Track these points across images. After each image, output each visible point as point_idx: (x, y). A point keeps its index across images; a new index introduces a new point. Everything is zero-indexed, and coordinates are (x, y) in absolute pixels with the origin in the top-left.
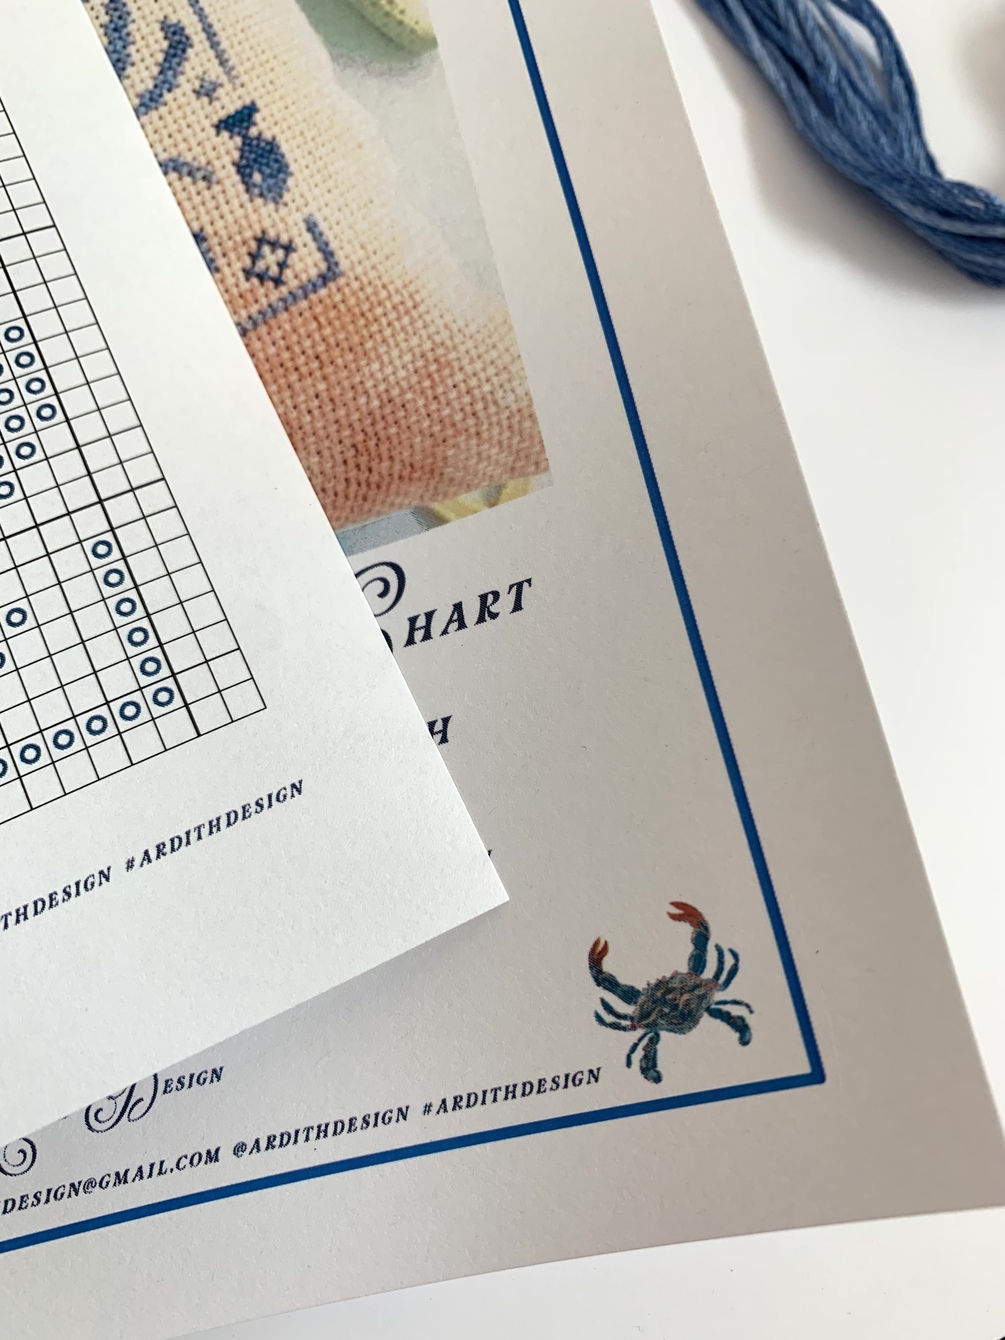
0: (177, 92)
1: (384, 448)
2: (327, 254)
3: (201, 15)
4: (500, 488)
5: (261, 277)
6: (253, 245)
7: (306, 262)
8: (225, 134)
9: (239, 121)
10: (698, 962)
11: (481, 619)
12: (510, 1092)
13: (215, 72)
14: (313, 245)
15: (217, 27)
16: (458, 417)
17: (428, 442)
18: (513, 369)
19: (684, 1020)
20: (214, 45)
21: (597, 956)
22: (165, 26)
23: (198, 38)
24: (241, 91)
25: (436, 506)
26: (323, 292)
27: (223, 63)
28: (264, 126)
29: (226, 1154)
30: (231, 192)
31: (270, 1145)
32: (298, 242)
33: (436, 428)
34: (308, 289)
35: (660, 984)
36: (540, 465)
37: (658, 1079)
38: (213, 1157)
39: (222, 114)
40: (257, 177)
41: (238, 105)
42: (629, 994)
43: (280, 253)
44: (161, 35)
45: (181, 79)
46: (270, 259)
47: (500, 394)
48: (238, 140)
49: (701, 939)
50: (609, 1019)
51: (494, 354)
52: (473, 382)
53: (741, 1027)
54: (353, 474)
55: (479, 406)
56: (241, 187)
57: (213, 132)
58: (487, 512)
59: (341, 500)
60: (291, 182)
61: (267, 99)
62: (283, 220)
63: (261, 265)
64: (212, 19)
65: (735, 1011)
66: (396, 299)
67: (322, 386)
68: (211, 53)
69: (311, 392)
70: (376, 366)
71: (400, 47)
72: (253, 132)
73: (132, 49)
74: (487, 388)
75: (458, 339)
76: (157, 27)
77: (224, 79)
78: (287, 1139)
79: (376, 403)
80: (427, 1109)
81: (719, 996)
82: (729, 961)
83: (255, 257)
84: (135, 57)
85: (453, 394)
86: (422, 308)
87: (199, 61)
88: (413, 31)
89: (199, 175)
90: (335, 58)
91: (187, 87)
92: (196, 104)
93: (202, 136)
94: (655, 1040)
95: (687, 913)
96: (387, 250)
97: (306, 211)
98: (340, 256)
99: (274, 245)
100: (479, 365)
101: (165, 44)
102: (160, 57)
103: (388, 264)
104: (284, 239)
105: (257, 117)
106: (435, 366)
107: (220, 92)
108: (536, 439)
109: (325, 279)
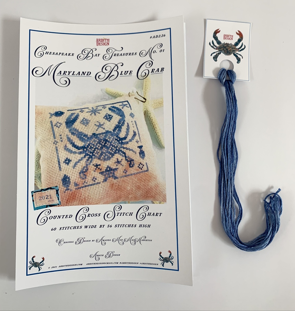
0: (134, 141)
1: (150, 193)
2: (148, 168)
3: (138, 131)
4: (161, 202)
5: (140, 168)
6: (139, 163)
7: (145, 168)
8: (139, 148)
9: (140, 147)
10: (170, 257)
11: (156, 216)
12: (149, 264)
13: (139, 140)
14: (146, 166)
15: (140, 134)
16: (158, 193)
17: (154, 194)
18: (165, 190)
19: (167, 262)
20: (139, 136)
21: (160, 253)
22: (134, 131)
23: (137, 134)
24: (141, 143)
25: (154, 201)
26: (146, 172)
27: (140, 139)
28: (143, 149)
29: (119, 263)
30: (138, 156)
31: (124, 263)
32: (145, 165)
33: (156, 193)
34: (145, 171)
35: (166, 258)
36: (166, 201)
37: (163, 266)
38: (117, 263)
39: (139, 146)
40: (141, 155)
41: (141, 145)
42: (163, 258)
43: (142, 166)
44: (133, 132)
45: (134, 139)
46: (141, 166)
47: (163, 192)
48: (140, 150)
49: (171, 255)
50: (160, 259)
51: (163, 187)
52: (160, 189)
53: (172, 264)
54: (146, 194)
55: (161, 192)
56: (139, 156)
57: (137, 147)
58: (159, 204)
59: (144, 197)
60: (145, 157)
61: (144, 146)
62: (144, 162)
63: (140, 166)
64: (139, 132)
65: (172, 262)
66: (154, 176)
67: (144, 183)
68: (139, 137)
69: (143, 184)
70: (150, 183)
71: (160, 146)
72: (142, 149)
73: (129, 133)
74: (162, 191)
75: (160, 184)
76: (133, 131)
77: (139, 141)
78: (125, 263)
79: (150, 187)
80: (140, 263)
81: (171, 260)
82: (173, 257)
83: (139, 165)
84: (129, 134)
85: (158, 190)
86: (157, 179)
87: (137, 137)
88: (162, 145)
89: (135, 152)
90: (153, 144)
91: (135, 140)
92: (136, 143)
93: (136, 147)
94: (164, 263)
95: (170, 252)
96: (154, 170)
97: (146, 162)
98: (149, 169)
99: (142, 164)
100: (161, 188)
101: (133, 134)
102: (132, 135)
103: (154, 172)
104: (143, 164)
105: (143, 147)
106: (157, 186)
107: (139, 142)
108: (166, 198)
109: (147, 171)
